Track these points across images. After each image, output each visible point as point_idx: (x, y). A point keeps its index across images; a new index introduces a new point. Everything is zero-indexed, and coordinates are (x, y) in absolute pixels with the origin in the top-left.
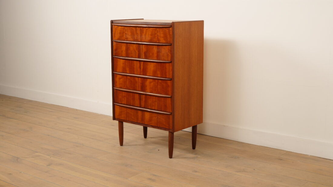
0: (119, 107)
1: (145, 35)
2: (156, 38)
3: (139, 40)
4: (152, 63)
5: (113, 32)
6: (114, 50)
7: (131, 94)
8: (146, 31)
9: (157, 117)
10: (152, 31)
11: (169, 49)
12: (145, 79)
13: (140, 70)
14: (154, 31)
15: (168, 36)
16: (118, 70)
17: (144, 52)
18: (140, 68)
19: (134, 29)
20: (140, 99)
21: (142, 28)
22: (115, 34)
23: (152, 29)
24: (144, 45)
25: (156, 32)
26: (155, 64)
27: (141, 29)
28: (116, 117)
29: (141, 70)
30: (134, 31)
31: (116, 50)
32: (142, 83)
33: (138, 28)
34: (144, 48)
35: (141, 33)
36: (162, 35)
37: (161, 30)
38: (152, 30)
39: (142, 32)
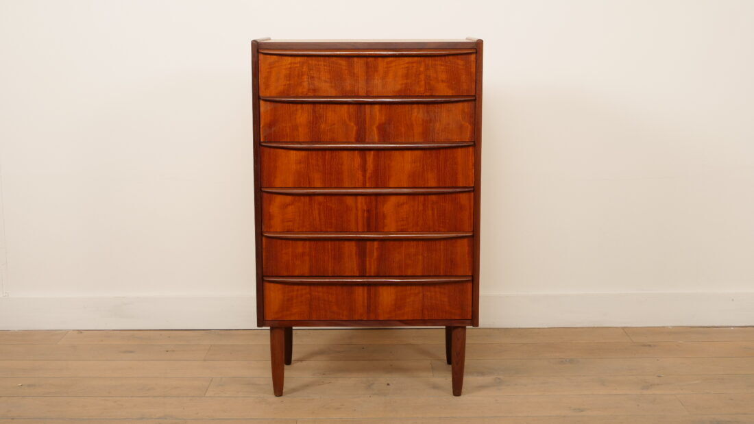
0: (279, 286)
1: (383, 78)
2: (423, 83)
3: (362, 93)
4: (408, 153)
5: (262, 75)
6: (261, 126)
7: (329, 245)
8: (387, 68)
9: (421, 295)
10: (406, 65)
11: (466, 110)
12: (380, 198)
13: (364, 176)
14: (414, 65)
15: (463, 77)
16: (278, 183)
17: (377, 123)
18: (364, 170)
19: (343, 62)
20: (362, 255)
21: (370, 59)
22: (268, 78)
23: (407, 60)
24: (377, 107)
25: (422, 69)
26: (418, 153)
27: (367, 64)
28: (269, 316)
29: (368, 175)
30: (344, 68)
31: (271, 125)
32: (368, 211)
33: (356, 59)
34: (377, 115)
35: (367, 72)
36: (443, 76)
37: (439, 63)
38: (408, 63)
39: (370, 71)
